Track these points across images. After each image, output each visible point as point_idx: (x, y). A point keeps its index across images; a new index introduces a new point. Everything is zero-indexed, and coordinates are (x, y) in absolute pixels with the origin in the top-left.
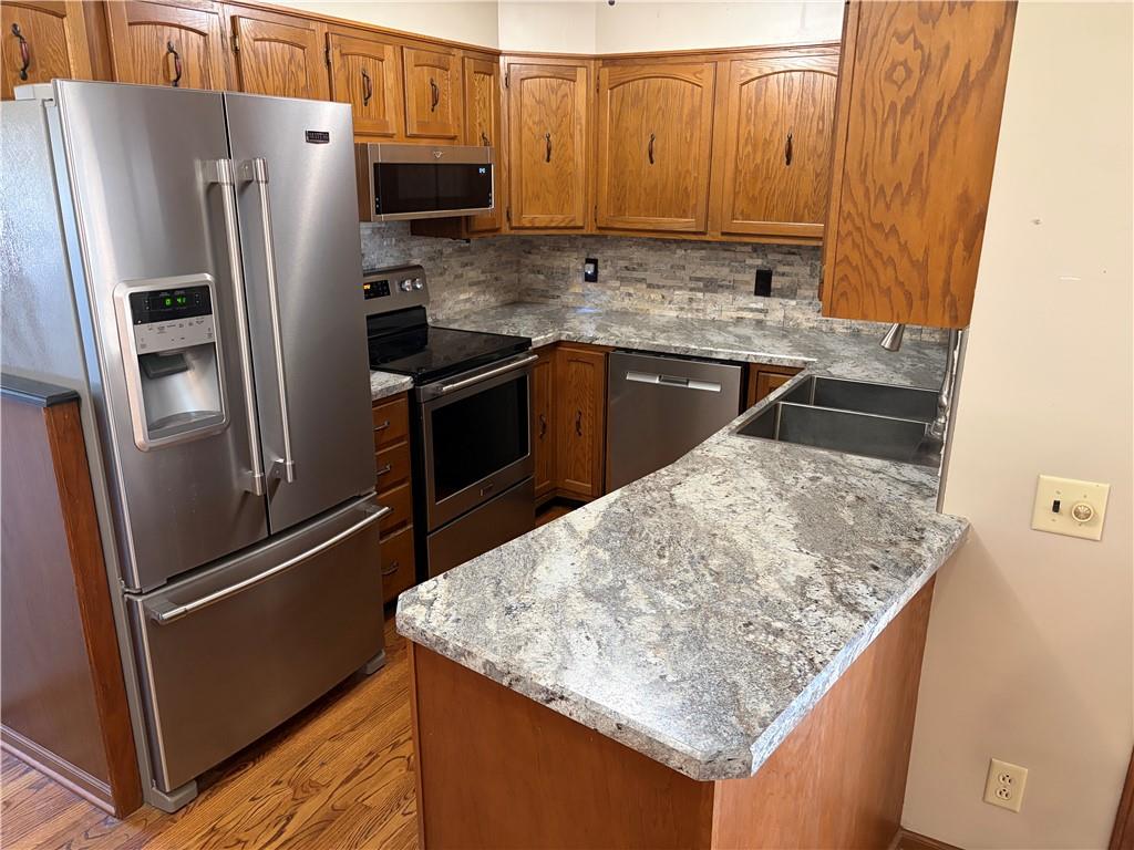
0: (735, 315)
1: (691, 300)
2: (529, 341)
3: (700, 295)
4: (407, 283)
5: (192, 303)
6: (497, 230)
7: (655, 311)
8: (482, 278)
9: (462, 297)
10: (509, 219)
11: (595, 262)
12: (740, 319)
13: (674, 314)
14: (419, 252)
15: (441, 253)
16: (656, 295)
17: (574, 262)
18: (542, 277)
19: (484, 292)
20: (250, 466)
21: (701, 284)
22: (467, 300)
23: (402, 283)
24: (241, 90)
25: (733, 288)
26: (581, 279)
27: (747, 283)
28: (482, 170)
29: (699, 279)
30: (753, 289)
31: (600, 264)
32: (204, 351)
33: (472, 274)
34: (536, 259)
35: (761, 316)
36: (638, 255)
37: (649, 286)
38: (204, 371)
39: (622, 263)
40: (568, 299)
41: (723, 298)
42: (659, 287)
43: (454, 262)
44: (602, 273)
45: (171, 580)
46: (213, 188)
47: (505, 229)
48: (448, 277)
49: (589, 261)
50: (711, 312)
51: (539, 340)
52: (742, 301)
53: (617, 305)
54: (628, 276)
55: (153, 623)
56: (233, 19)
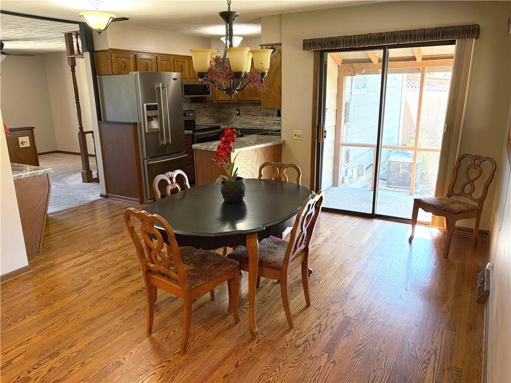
0: (273, 122)
1: (263, 119)
2: (220, 127)
3: (265, 117)
4: (191, 114)
5: (155, 108)
6: (212, 101)
7: (255, 122)
8: (209, 114)
9: (205, 119)
10: (215, 98)
11: (239, 110)
12: (274, 123)
13: (259, 123)
14: (193, 107)
15: (198, 107)
16: (254, 118)
17: (234, 110)
18: (225, 115)
19: (210, 118)
20: (164, 140)
21: (265, 115)
22: (206, 120)
23: (189, 114)
24: (158, 71)
25: (272, 115)
26: (235, 115)
27: (275, 114)
28: (208, 86)
29: (264, 113)
30: (277, 115)
31: (240, 111)
32: (156, 117)
33: (207, 113)
34: (224, 110)
35: (279, 122)
36: (249, 108)
37: (253, 116)
38: (156, 120)
39: (246, 110)
40: (232, 120)
41: (270, 118)
42: (255, 116)
43: (202, 110)
44: (241, 113)
45: (151, 158)
46: (159, 88)
47: (215, 101)
48: (201, 114)
49: (237, 110)
50: (268, 122)
51: (222, 127)
52: (275, 118)
53: (245, 121)
54: (248, 113)
55: (148, 165)
56: (157, 57)
